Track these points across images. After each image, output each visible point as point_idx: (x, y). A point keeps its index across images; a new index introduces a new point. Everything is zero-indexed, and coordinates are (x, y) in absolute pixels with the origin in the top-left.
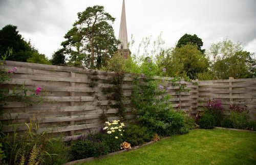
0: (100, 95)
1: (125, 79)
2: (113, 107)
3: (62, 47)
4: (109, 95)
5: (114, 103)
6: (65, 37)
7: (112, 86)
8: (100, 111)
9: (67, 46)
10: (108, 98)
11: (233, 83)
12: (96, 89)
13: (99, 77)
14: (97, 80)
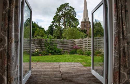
0: (36, 44)
1: (43, 40)
2: (39, 47)
3: (52, 24)
4: (38, 44)
5: (39, 46)
6: (53, 19)
7: (39, 42)
8: (36, 47)
9: (54, 23)
10: (38, 45)
11: (81, 40)
12: (35, 43)
13: (36, 40)
14: (35, 41)
